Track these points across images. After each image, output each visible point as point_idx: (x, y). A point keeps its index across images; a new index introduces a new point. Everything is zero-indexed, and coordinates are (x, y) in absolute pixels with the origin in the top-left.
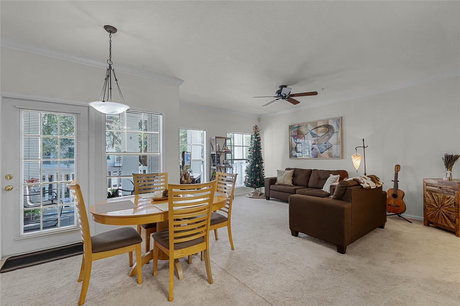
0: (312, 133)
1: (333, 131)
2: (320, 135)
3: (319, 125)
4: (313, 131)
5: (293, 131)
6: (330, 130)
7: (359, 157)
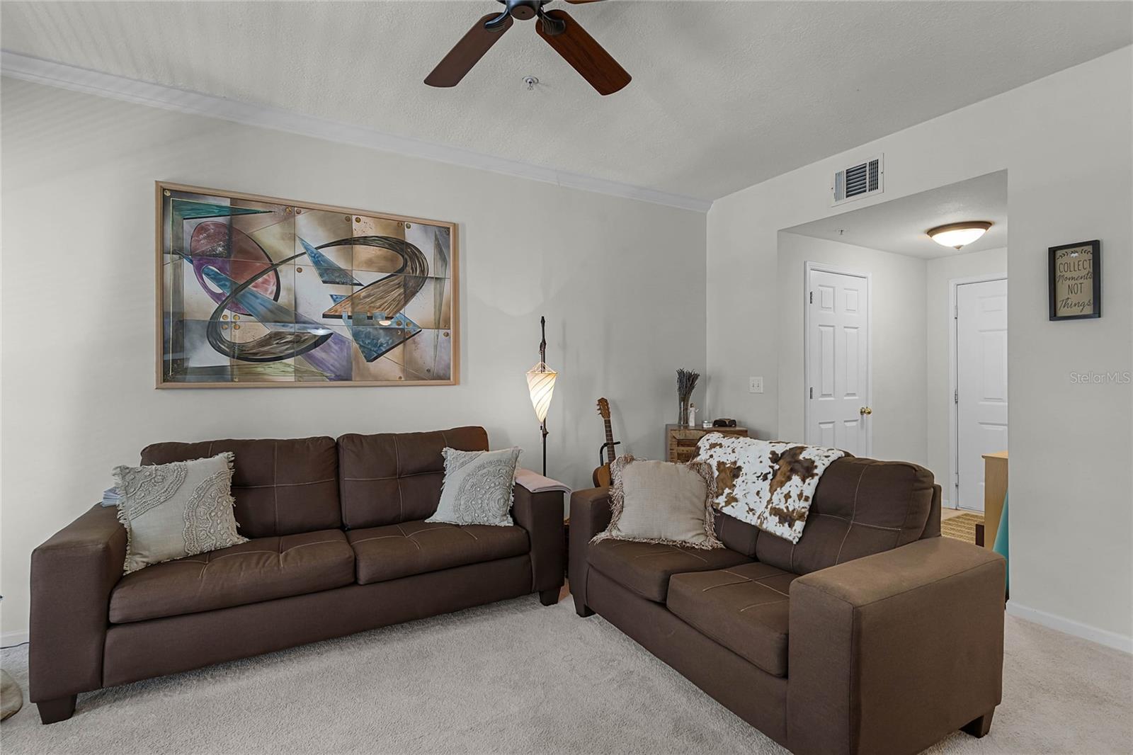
0: (318, 261)
1: (422, 271)
2: (366, 277)
3: (359, 230)
4: (331, 255)
5: (189, 226)
6: (409, 263)
7: (549, 378)
